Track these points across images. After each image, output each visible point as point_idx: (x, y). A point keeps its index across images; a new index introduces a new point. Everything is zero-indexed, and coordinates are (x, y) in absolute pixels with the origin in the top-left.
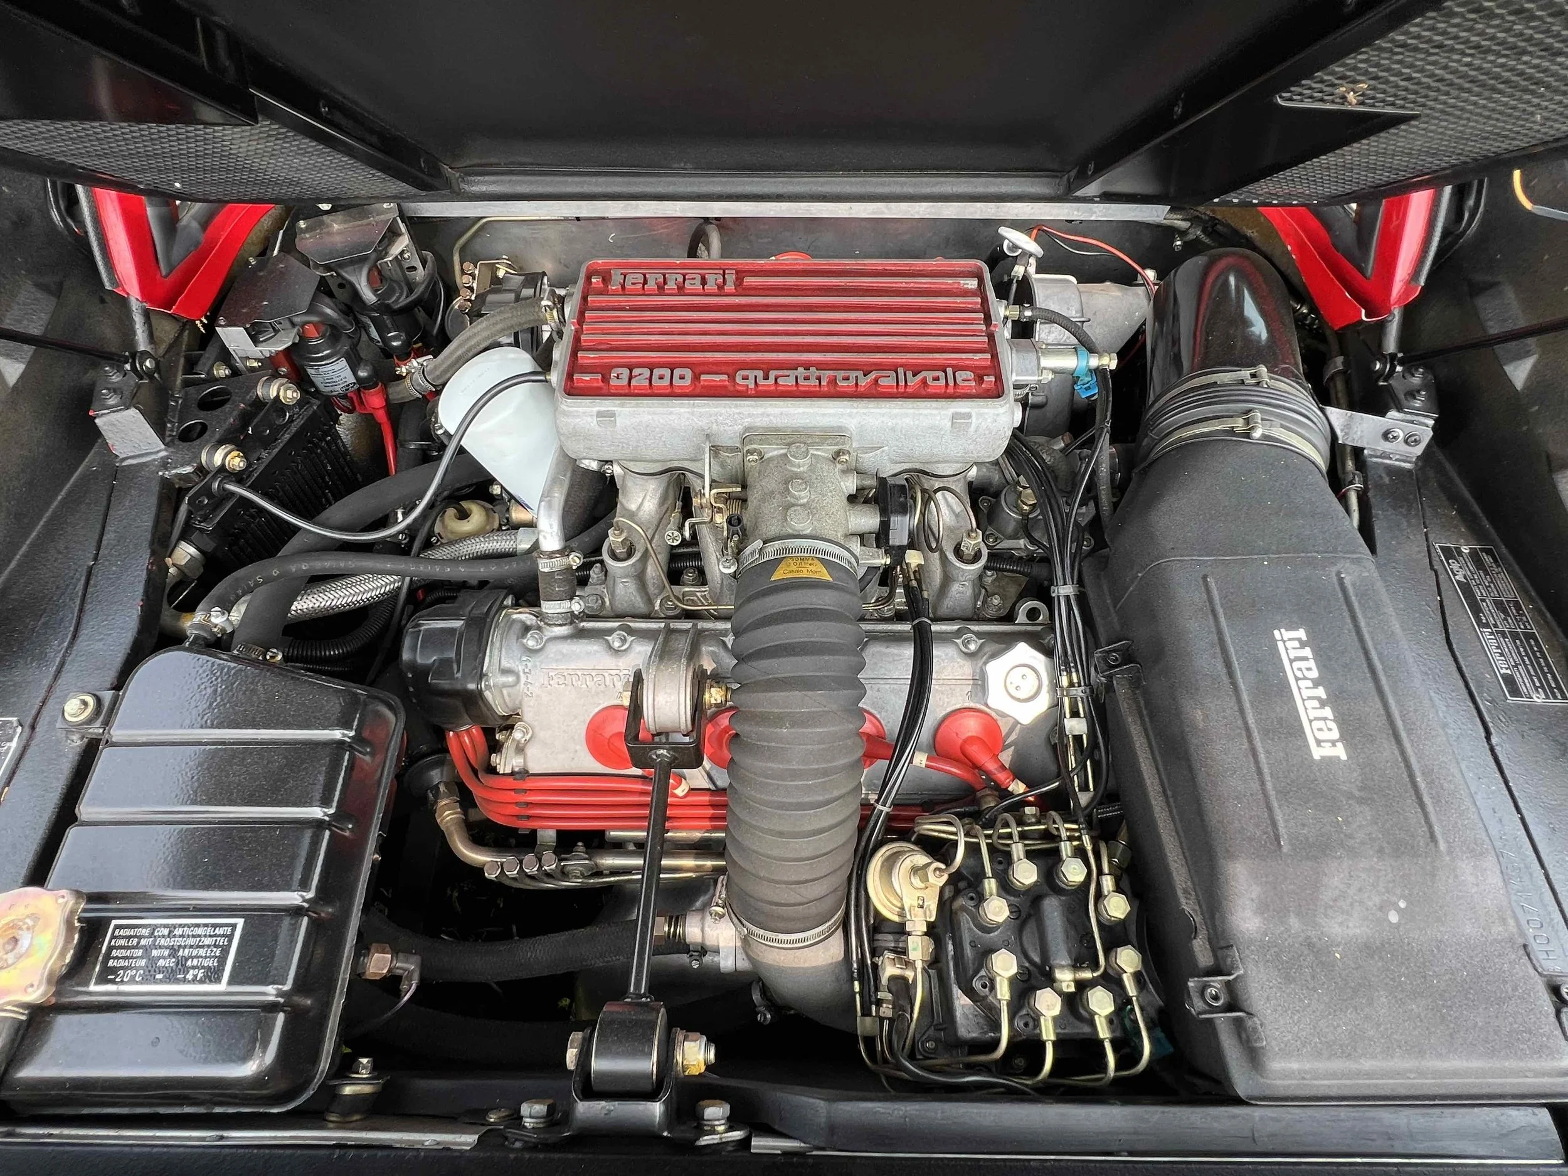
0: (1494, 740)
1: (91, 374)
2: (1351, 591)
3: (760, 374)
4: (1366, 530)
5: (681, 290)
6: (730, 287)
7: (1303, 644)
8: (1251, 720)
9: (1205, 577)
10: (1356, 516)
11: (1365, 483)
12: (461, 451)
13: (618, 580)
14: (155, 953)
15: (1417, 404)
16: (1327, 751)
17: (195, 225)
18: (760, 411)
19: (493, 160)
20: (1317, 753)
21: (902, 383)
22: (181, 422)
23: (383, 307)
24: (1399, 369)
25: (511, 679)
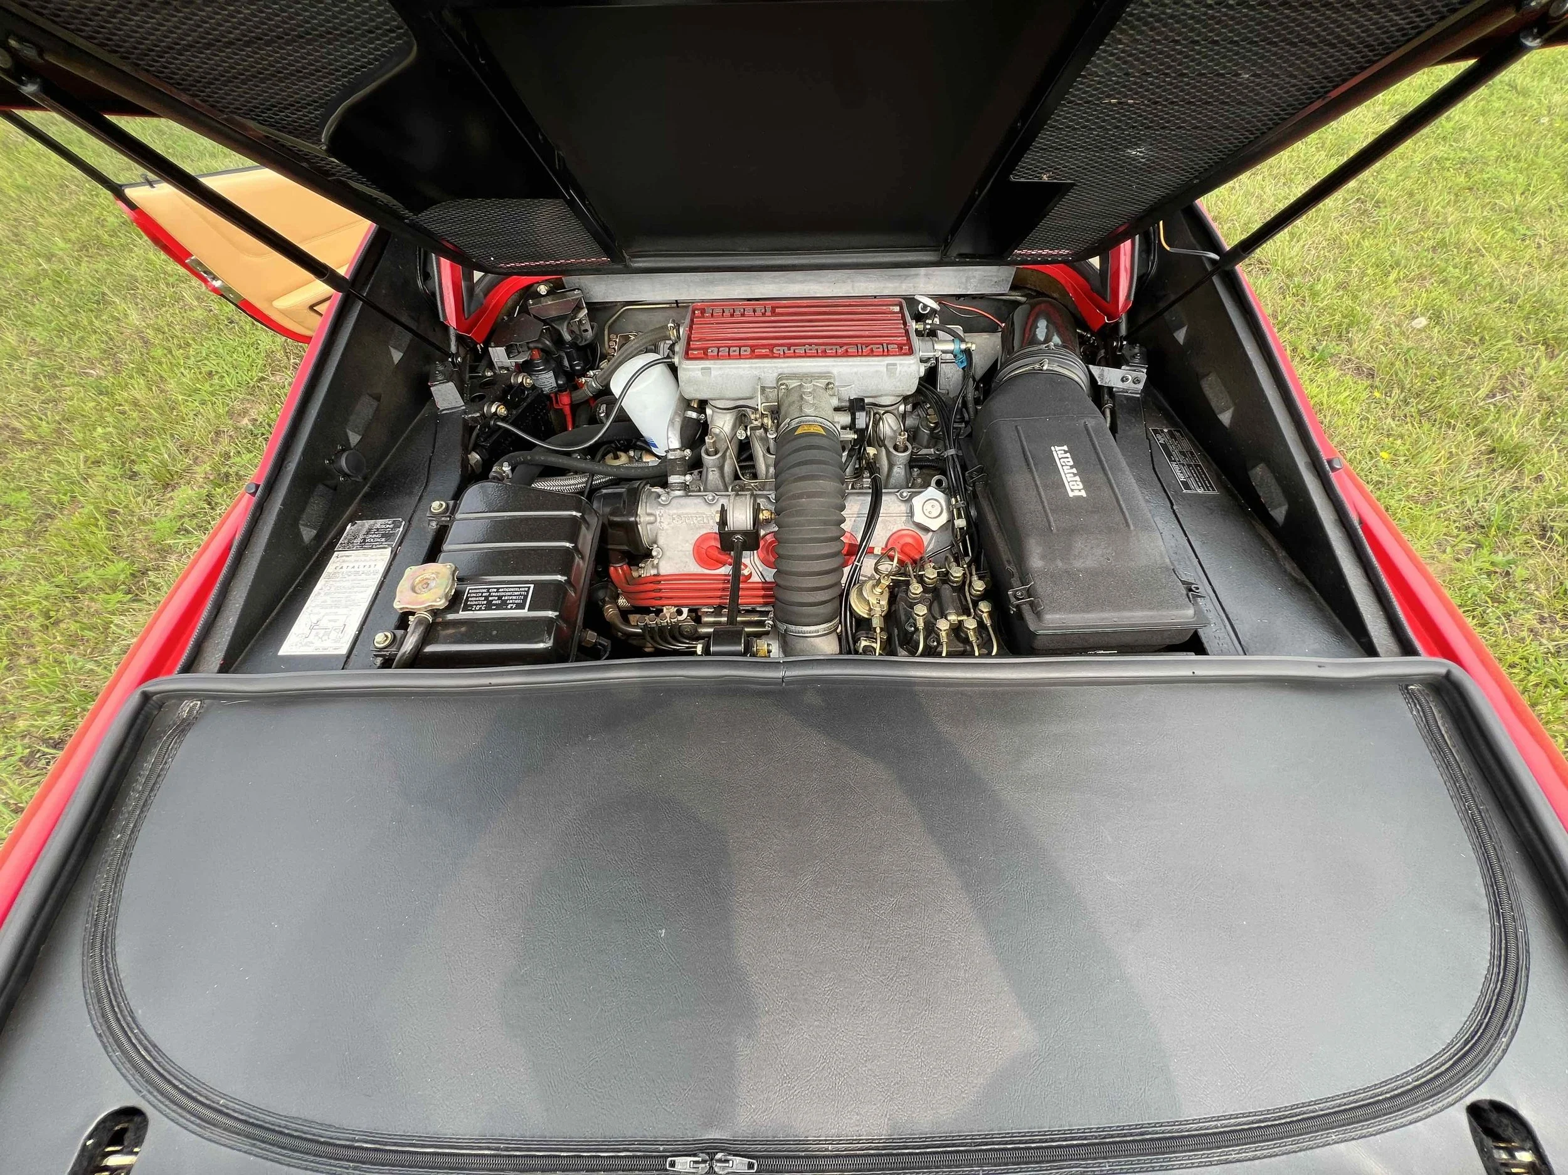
0: (1175, 507)
1: (427, 367)
2: (1090, 429)
3: (786, 348)
4: (1113, 429)
5: (743, 315)
6: (768, 313)
7: (1066, 452)
8: (1038, 483)
9: (1016, 427)
10: (1109, 419)
11: (1114, 405)
12: (621, 409)
13: (710, 469)
14: (490, 598)
15: (1137, 361)
16: (1077, 493)
17: (481, 294)
18: (786, 365)
19: (647, 249)
20: (1071, 494)
21: (860, 350)
22: (471, 395)
23: (574, 345)
24: (1125, 343)
25: (652, 519)
